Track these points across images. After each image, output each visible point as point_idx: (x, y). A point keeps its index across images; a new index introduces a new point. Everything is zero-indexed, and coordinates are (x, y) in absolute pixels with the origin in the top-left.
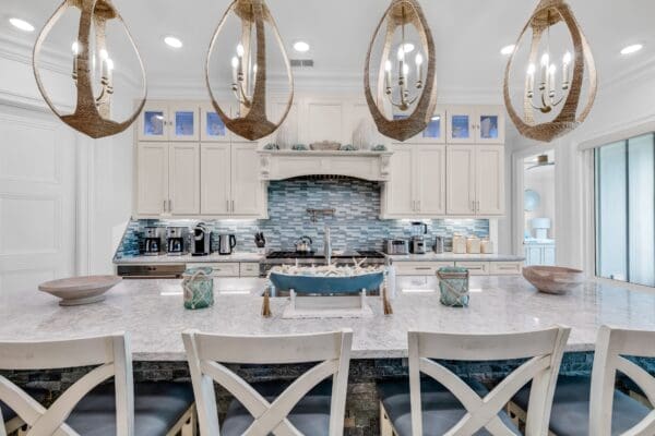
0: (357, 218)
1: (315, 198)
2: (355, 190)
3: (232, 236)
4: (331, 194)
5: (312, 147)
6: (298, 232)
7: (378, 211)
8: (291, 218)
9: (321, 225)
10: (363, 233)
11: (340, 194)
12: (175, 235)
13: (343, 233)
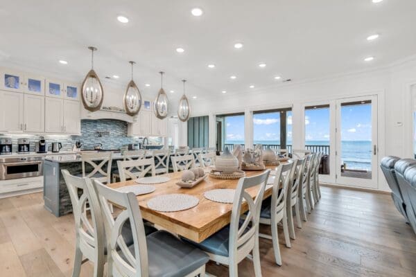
0: (119, 136)
1: (100, 128)
2: (118, 125)
3: (60, 143)
4: (108, 126)
5: (110, 108)
6: (92, 142)
7: (127, 133)
8: (89, 135)
9: (103, 139)
10: (121, 142)
11: (112, 126)
12: (25, 143)
13: (112, 142)
